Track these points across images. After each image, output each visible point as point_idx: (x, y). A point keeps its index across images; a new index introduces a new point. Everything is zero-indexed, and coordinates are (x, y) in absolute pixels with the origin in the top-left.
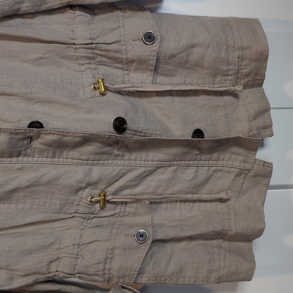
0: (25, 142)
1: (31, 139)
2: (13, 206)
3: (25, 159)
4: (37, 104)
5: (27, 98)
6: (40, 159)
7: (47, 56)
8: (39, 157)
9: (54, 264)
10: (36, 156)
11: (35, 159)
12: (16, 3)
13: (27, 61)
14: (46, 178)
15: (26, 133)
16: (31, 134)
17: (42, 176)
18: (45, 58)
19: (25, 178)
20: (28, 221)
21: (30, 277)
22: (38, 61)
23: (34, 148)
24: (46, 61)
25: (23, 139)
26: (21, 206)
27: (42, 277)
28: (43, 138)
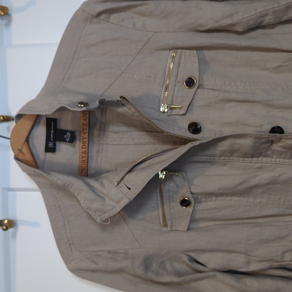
0: (267, 145)
1: (272, 142)
2: (251, 200)
3: (264, 159)
4: (277, 110)
5: (268, 105)
6: (278, 160)
7: (286, 64)
8: (277, 158)
9: (287, 254)
10: (275, 157)
11: (274, 159)
12: (260, 17)
13: (267, 69)
14: (283, 178)
15: (269, 138)
16: (274, 139)
17: (280, 176)
18: (284, 66)
19: (264, 176)
20: (264, 213)
21: (265, 263)
22: (277, 69)
23: (274, 150)
24: (284, 68)
25: (266, 143)
26: (258, 200)
27: (276, 264)
28: (284, 142)
